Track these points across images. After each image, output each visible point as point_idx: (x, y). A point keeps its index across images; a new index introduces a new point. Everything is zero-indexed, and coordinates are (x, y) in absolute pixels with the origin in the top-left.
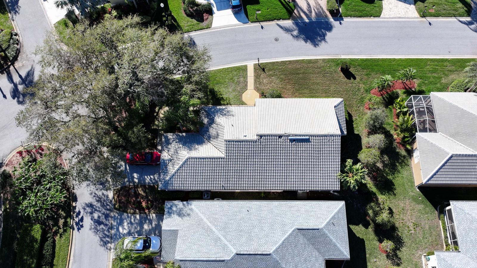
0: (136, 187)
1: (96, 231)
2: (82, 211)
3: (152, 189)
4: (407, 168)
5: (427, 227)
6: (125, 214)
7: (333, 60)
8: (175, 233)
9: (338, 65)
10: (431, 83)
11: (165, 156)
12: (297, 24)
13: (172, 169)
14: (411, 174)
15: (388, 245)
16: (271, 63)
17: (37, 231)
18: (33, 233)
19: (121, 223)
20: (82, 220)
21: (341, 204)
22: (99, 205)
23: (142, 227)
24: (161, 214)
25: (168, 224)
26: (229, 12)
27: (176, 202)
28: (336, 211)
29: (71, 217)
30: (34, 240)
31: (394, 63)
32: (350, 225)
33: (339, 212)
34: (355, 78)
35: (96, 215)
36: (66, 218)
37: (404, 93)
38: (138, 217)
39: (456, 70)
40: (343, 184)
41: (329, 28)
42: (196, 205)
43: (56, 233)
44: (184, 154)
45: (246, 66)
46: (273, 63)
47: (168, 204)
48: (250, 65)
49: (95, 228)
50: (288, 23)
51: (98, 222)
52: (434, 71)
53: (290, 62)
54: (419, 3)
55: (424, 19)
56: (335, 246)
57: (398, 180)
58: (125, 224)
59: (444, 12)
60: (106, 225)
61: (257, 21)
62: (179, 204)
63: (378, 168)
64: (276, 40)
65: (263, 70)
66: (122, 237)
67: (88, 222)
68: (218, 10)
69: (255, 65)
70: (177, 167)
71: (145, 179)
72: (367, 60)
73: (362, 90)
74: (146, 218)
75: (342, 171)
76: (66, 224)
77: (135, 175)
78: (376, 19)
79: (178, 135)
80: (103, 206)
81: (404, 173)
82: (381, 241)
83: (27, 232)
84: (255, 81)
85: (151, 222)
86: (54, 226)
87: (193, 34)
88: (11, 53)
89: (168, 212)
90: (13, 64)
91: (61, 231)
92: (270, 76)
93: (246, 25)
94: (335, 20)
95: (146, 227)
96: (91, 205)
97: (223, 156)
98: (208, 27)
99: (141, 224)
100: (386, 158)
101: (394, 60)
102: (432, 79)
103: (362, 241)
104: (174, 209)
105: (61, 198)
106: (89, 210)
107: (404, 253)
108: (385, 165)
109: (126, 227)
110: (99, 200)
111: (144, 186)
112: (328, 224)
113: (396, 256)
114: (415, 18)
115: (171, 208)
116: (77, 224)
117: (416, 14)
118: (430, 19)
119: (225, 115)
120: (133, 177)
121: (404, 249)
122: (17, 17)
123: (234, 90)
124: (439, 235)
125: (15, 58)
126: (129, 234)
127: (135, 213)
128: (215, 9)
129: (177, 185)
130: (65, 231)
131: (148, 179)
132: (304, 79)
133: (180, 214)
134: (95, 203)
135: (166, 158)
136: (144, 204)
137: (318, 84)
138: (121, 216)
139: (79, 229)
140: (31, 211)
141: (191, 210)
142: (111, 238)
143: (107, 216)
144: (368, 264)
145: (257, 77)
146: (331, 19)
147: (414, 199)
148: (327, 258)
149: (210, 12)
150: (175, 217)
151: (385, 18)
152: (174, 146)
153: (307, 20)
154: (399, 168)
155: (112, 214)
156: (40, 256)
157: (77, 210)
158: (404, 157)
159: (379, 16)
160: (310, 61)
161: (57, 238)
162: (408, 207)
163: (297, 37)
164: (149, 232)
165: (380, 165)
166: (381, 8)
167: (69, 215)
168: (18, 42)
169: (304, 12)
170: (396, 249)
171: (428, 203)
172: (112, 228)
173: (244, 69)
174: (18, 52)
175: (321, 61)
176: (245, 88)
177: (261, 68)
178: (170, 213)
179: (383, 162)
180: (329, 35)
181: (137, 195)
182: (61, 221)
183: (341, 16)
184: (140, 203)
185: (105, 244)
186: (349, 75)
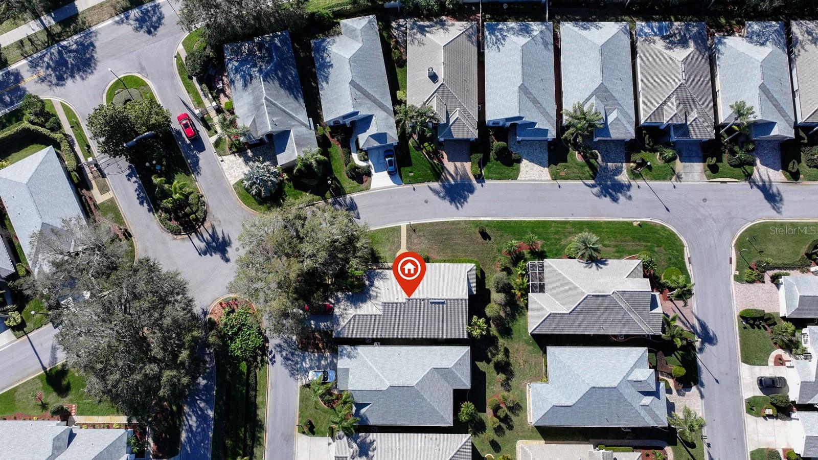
0: (313, 331)
1: (287, 366)
2: (273, 350)
3: (327, 334)
4: (523, 317)
5: (533, 363)
6: (307, 353)
7: (474, 222)
8: (347, 370)
9: (477, 226)
10: (552, 244)
11: (337, 311)
12: (444, 186)
13: (343, 323)
14: (526, 323)
15: (502, 377)
16: (421, 224)
17: (243, 366)
18: (241, 368)
19: (304, 360)
20: (274, 357)
21: (467, 349)
22: (286, 345)
23: (320, 363)
24: (335, 353)
25: (342, 363)
26: (385, 173)
27: (346, 346)
28: (462, 354)
29: (266, 355)
30: (242, 373)
31: (524, 225)
32: (478, 363)
33: (465, 355)
34: (490, 239)
35: (284, 353)
36: (262, 356)
37: (529, 253)
38: (316, 355)
39: (575, 233)
40: (469, 334)
41: (471, 190)
42: (361, 349)
43: (256, 367)
44: (351, 312)
45: (400, 227)
46: (423, 224)
47: (340, 348)
48: (404, 225)
49: (285, 364)
50: (436, 185)
51: (286, 359)
52: (557, 233)
53: (437, 223)
54: (553, 166)
55: (555, 182)
56: (460, 379)
57: (516, 327)
58: (307, 360)
59: (573, 175)
60: (292, 361)
61: (410, 183)
62: (348, 348)
63: (501, 317)
64: (426, 202)
65: (414, 230)
66: (306, 371)
67: (278, 359)
68: (376, 172)
69: (407, 225)
70: (346, 321)
71: (320, 326)
72: (502, 222)
73: (495, 250)
74: (323, 356)
75: (470, 325)
76: (262, 360)
77: (312, 322)
78: (514, 182)
79: (346, 295)
80: (289, 346)
81: (521, 321)
82: (498, 374)
83: (236, 368)
84: (407, 241)
85: (326, 359)
86: (254, 362)
87: (353, 195)
88: (200, 215)
89: (341, 355)
90: (203, 224)
91: (260, 365)
92: (420, 236)
93: (400, 187)
94: (478, 182)
95: (323, 362)
96: (279, 346)
97: (381, 313)
98: (368, 188)
99: (319, 360)
100: (508, 309)
101: (525, 222)
102: (553, 241)
103: (484, 374)
104: (345, 352)
105: (260, 341)
106: (278, 349)
107: (514, 382)
108: (507, 315)
109: (308, 363)
110: (286, 342)
111: (319, 331)
112: (456, 364)
113: (508, 384)
114: (547, 180)
115: (342, 352)
116: (271, 360)
117: (549, 177)
118: (560, 182)
119: (382, 278)
120: (311, 324)
121: (514, 380)
122: (199, 178)
123: (390, 250)
124: (542, 370)
125: (204, 219)
126: (311, 368)
127: (313, 352)
128: (373, 171)
129: (346, 334)
130: (262, 365)
131: (322, 325)
132: (448, 239)
133: (349, 357)
134: (283, 344)
135: (338, 314)
136: (320, 345)
137: (459, 244)
138: (304, 354)
139: (272, 364)
140: (238, 353)
141: (357, 353)
142: (298, 371)
143: (293, 354)
144: (487, 390)
145: (409, 237)
146: (474, 182)
147: (526, 342)
148: (454, 388)
149: (369, 174)
150: (345, 358)
151: (521, 181)
152: (343, 304)
153: (453, 183)
154: (518, 317)
155: (296, 353)
156: (248, 385)
157: (270, 349)
158: (522, 308)
159: (516, 179)
160: (453, 223)
161: (257, 371)
162: (521, 348)
163: (443, 198)
164: (326, 367)
165: (502, 314)
166: (518, 170)
167: (264, 354)
168: (204, 204)
169: (451, 175)
170: (508, 379)
171: (536, 345)
172: (297, 363)
173: (398, 229)
174: (206, 212)
175: (463, 223)
176: (399, 247)
177: (412, 229)
178: (341, 356)
179: (506, 312)
180: (471, 197)
181: (315, 338)
182: (259, 358)
183: (483, 179)
184: (318, 344)
185: (293, 375)
186: (485, 236)
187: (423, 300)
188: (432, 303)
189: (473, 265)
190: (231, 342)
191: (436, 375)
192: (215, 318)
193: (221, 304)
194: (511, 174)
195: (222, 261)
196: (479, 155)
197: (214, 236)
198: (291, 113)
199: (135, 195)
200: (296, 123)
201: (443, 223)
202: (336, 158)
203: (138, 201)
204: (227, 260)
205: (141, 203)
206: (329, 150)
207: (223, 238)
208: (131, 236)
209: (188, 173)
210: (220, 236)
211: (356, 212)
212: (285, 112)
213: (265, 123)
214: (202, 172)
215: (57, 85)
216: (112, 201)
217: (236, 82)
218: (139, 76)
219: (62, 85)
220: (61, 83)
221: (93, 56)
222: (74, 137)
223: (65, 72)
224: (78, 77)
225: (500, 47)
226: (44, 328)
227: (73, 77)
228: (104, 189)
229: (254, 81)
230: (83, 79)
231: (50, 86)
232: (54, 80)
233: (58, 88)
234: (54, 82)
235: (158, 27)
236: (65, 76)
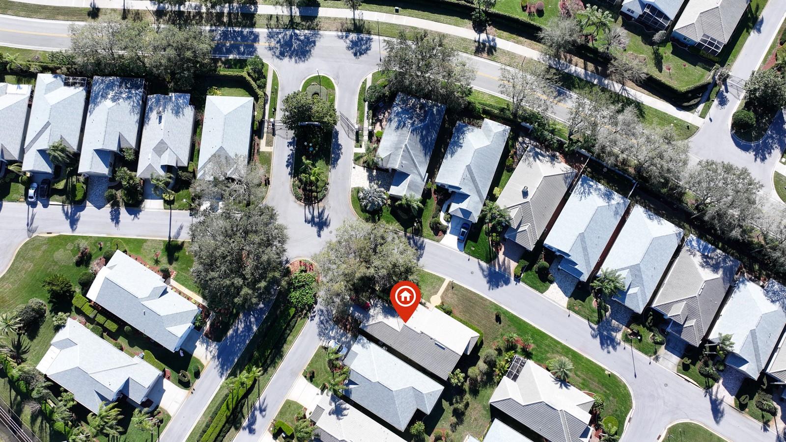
0: (349, 315)
1: (319, 327)
2: (317, 311)
3: (356, 322)
4: (492, 388)
5: (481, 423)
6: (336, 326)
7: (496, 305)
8: (356, 354)
9: (496, 309)
10: (540, 352)
11: (372, 312)
12: (490, 269)
13: (371, 322)
14: (491, 394)
15: (454, 420)
16: (460, 286)
17: (292, 311)
18: (290, 311)
19: (332, 330)
20: (314, 316)
21: (441, 388)
22: (326, 313)
23: (341, 338)
24: (355, 338)
25: (356, 347)
26: (456, 238)
27: (364, 338)
28: (436, 389)
29: (310, 312)
30: (289, 314)
31: (529, 327)
32: (443, 401)
33: (438, 391)
34: (500, 323)
35: (322, 318)
36: (307, 311)
37: (521, 349)
38: (342, 331)
39: (561, 353)
40: (449, 379)
41: (507, 282)
42: (373, 346)
43: (300, 316)
44: (381, 318)
45: (444, 280)
46: (461, 287)
47: (360, 337)
48: (447, 280)
49: (319, 325)
50: (484, 265)
51: (322, 322)
52: (549, 346)
53: (471, 291)
54: (573, 299)
55: (568, 311)
56: (425, 404)
57: (483, 392)
58: (334, 331)
59: (583, 313)
60: (325, 326)
61: (469, 254)
62: (365, 340)
63: (477, 380)
64: (472, 273)
65: (453, 288)
66: (330, 338)
67: (317, 319)
68: (450, 233)
69: (450, 281)
70: (374, 322)
71: (355, 313)
72: (516, 317)
73: (499, 333)
74: (345, 335)
75: (453, 373)
76: (306, 314)
77: (351, 308)
78: (539, 294)
79: (383, 304)
80: (328, 315)
81: (489, 391)
82: (453, 416)
83: (287, 309)
84: (444, 292)
85: (347, 338)
86: (300, 312)
87: (426, 240)
88: (320, 195)
90: (318, 202)
91: (303, 316)
92: (454, 294)
93: (460, 253)
94: (515, 280)
95: (343, 339)
96: (322, 311)
97: (399, 330)
98: (438, 241)
99: (342, 336)
100: (485, 377)
101: (531, 325)
102: (543, 350)
103: (443, 410)
104: (362, 341)
105: (311, 301)
106: (320, 313)
107: (460, 428)
108: (482, 381)
109: (334, 333)
110: (327, 311)
111: (353, 317)
112: (428, 393)
113: (455, 427)
114: (563, 307)
115: (360, 340)
116: (311, 317)
117: (565, 305)
118: (571, 313)
120: (350, 309)
121: (461, 426)
122: (333, 171)
123: (429, 291)
124: (483, 431)
125: (321, 200)
126: (334, 338)
127: (341, 328)
128: (448, 231)
129: (368, 330)
130: (304, 317)
131: (357, 314)
132: (472, 307)
133: (363, 346)
134: (325, 311)
135: (371, 314)
136: (348, 327)
137: (477, 314)
138: (334, 326)
139: (311, 320)
140: (294, 300)
141: (369, 347)
142: (324, 334)
143: (327, 321)
144: (439, 422)
145: (447, 290)
146: (512, 278)
147: (484, 407)
148: (419, 408)
149: (445, 232)
150: (360, 345)
151: (545, 296)
152: (378, 309)
153: (497, 270)
154: (488, 387)
155: (330, 322)
156: (288, 325)
157: (314, 310)
158: (495, 383)
159: (542, 293)
160: (482, 298)
161: (299, 319)
162: (478, 409)
163: (485, 276)
164: (343, 343)
165: (479, 378)
166: (547, 288)
167: (309, 311)
168: (326, 189)
169: (499, 264)
170: (457, 424)
171: (490, 413)
172: (327, 329)
173: (443, 280)
174: (325, 196)
175: (488, 302)
176: (436, 293)
177: (452, 286)
178: (358, 342)
179: (482, 378)
180: (504, 287)
181: (347, 320)
182: (305, 312)
183: (520, 280)
184: (347, 325)
185: (320, 335)
186: (498, 319)
187: (431, 339)
188: (436, 344)
189: (479, 335)
190: (293, 291)
191: (411, 393)
192: (292, 268)
193: (300, 262)
194: (541, 288)
195: (316, 234)
196: (526, 262)
197: (321, 215)
198: (417, 163)
199: (286, 158)
200: (416, 172)
201: (475, 294)
202: (429, 208)
203: (286, 164)
204: (319, 236)
205: (287, 166)
206: (428, 200)
207: (326, 219)
208: (269, 184)
209: (327, 163)
210: (325, 217)
211: (422, 251)
212: (413, 160)
213: (397, 162)
214: (337, 168)
215: (278, 57)
216: (270, 154)
217: (393, 122)
218: (333, 81)
219: (281, 59)
220: (281, 57)
221: (310, 51)
222: (269, 98)
223: (287, 52)
224: (293, 59)
225: (583, 198)
226: (184, 211)
227: (290, 57)
228: (269, 143)
229: (405, 129)
230: (296, 62)
231: (273, 55)
232: (278, 53)
233: (278, 59)
234: (276, 54)
235: (363, 54)
236: (286, 54)
